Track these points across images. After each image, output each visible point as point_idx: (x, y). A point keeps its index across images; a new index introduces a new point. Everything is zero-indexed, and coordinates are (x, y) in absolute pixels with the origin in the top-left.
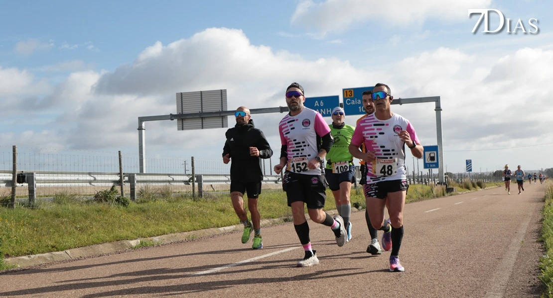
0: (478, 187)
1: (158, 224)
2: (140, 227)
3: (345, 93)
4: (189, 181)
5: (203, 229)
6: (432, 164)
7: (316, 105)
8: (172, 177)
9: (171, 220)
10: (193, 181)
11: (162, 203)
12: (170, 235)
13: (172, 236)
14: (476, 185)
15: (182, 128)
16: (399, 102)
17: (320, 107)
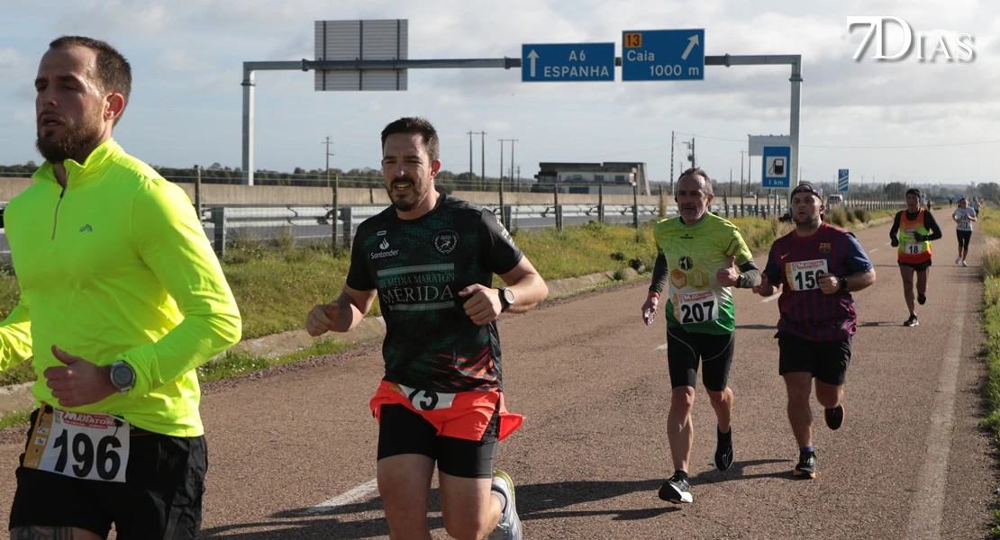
0: (857, 220)
1: (262, 311)
3: (627, 40)
4: (327, 217)
6: (778, 179)
7: (571, 58)
8: (295, 209)
9: (286, 303)
10: (334, 219)
11: (273, 262)
13: (287, 337)
14: (853, 215)
15: (322, 86)
16: (725, 60)
17: (577, 64)
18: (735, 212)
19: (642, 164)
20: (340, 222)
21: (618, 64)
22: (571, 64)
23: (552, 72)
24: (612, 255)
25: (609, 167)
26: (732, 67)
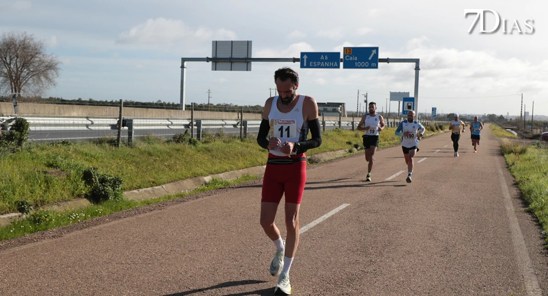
0: (440, 130)
1: (221, 163)
2: (209, 165)
3: (345, 51)
4: (237, 124)
5: (252, 167)
7: (321, 58)
8: (225, 121)
11: (219, 143)
12: (231, 172)
14: (438, 128)
15: (215, 68)
16: (387, 60)
17: (324, 61)
18: (391, 125)
19: (344, 103)
20: (243, 127)
21: (342, 61)
22: (321, 61)
23: (313, 64)
24: (347, 143)
25: (329, 104)
26: (390, 63)
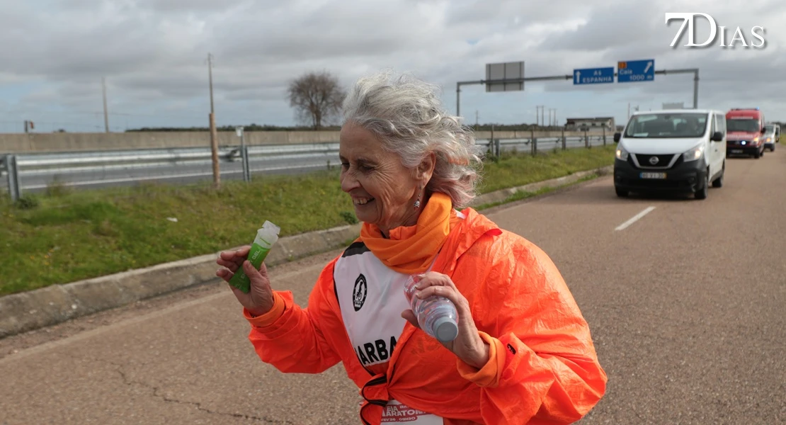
2: (512, 178)
3: (620, 65)
4: (528, 142)
7: (595, 74)
15: (489, 90)
17: (598, 76)
19: (612, 118)
21: (616, 75)
22: (594, 77)
23: (587, 80)
25: (597, 119)
